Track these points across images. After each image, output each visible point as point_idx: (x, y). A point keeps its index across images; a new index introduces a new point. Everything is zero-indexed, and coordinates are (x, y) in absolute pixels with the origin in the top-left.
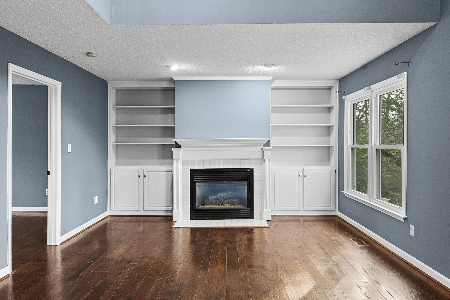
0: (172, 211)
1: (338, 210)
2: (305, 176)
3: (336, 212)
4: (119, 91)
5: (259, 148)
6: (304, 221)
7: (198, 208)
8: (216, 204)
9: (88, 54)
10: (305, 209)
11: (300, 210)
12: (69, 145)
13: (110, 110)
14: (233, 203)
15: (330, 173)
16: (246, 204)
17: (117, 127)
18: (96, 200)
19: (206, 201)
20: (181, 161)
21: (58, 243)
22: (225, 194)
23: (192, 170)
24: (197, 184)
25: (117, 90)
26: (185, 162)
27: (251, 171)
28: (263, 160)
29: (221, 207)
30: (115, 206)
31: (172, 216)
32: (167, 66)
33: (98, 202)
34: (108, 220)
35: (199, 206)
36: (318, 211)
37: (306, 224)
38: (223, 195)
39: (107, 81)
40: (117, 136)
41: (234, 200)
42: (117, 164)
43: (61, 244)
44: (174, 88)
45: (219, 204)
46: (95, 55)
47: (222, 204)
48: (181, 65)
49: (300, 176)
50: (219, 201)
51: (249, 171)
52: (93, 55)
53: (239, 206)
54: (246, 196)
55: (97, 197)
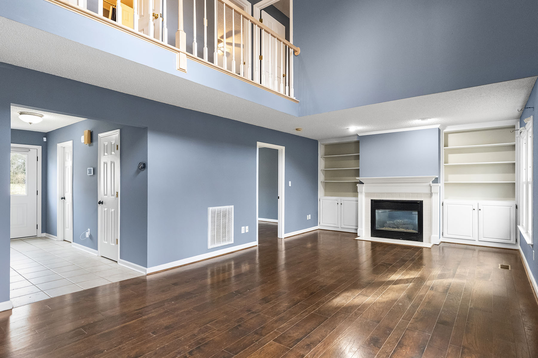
0: (357, 230)
1: (520, 244)
2: (480, 210)
3: (517, 246)
4: (327, 146)
5: (428, 184)
6: (480, 251)
7: (376, 229)
8: (393, 228)
9: (297, 129)
10: (479, 240)
11: (475, 240)
12: (290, 182)
13: (320, 159)
14: (407, 228)
15: (510, 208)
16: (417, 229)
17: (325, 170)
18: (309, 217)
19: (385, 225)
20: (364, 194)
21: (283, 237)
22: (401, 221)
23: (372, 200)
24: (376, 210)
25: (326, 145)
26: (367, 194)
27: (421, 203)
28: (431, 194)
29: (396, 230)
30: (322, 223)
31: (357, 233)
32: (347, 129)
33: (310, 218)
34: (318, 231)
35: (378, 227)
36: (496, 243)
37: (481, 253)
38: (399, 221)
39: (317, 141)
40: (325, 176)
41: (408, 226)
42: (325, 195)
43: (285, 238)
44: (359, 141)
45: (395, 228)
46: (300, 130)
47: (398, 228)
48: (357, 127)
49: (474, 210)
50: (396, 225)
51: (419, 203)
52: (299, 130)
53: (412, 231)
54: (417, 223)
55: (310, 215)
